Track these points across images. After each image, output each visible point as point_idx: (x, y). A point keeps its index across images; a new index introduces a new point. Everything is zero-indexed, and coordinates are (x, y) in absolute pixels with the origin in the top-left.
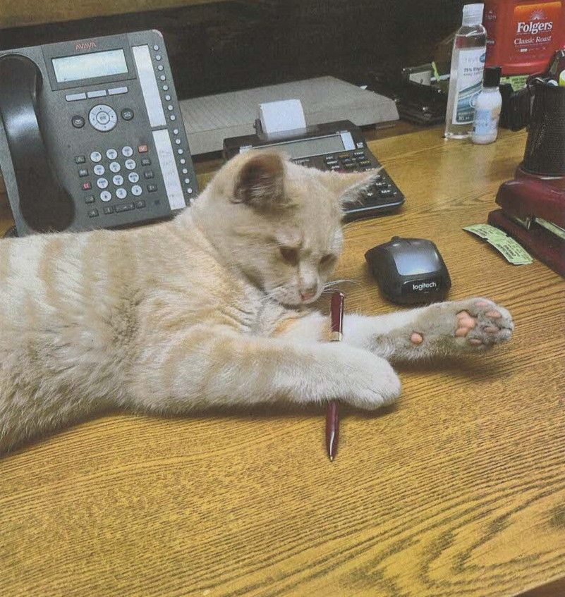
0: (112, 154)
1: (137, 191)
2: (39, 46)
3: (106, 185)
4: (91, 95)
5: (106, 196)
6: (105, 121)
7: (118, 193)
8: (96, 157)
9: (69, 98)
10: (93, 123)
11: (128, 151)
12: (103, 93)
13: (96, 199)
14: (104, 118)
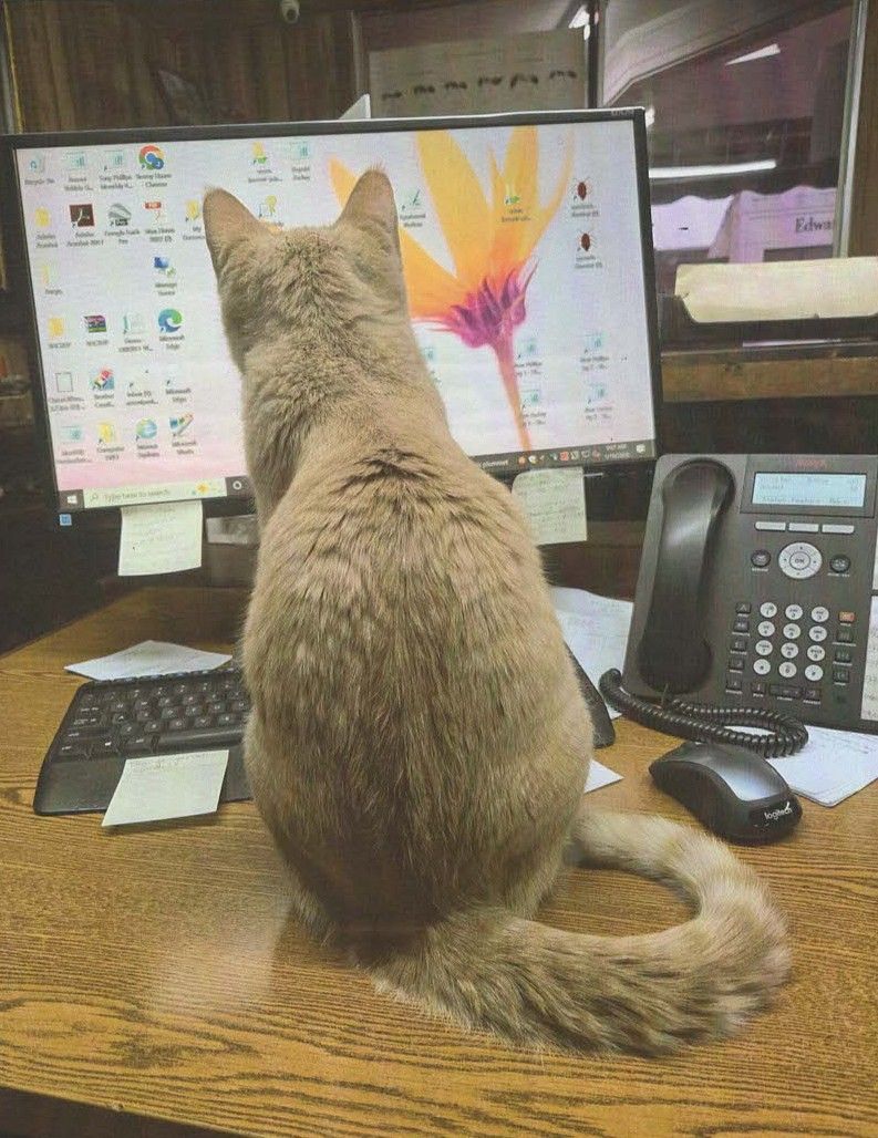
0: (795, 612)
1: (814, 673)
2: (745, 456)
3: (768, 651)
4: (793, 527)
5: (761, 667)
6: (801, 565)
7: (783, 669)
8: (768, 610)
9: (760, 525)
10: (782, 564)
11: (820, 614)
12: (815, 528)
13: (747, 666)
14: (802, 561)
